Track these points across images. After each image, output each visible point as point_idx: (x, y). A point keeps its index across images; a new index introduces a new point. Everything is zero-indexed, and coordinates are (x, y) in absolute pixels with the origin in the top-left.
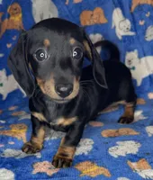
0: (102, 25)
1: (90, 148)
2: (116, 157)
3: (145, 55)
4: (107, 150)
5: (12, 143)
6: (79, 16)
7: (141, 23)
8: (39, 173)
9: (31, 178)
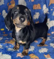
0: (40, 9)
1: (33, 49)
2: (41, 53)
3: (52, 20)
4: (38, 50)
5: (11, 46)
6: (33, 6)
7: (52, 10)
8: (18, 57)
9: (16, 58)
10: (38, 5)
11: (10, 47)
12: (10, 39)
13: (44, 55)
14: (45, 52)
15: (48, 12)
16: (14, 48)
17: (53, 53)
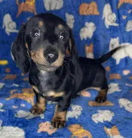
0: (96, 16)
2: (97, 122)
3: (124, 42)
4: (91, 116)
5: (23, 105)
6: (78, 7)
7: (124, 17)
8: (42, 132)
9: (36, 136)
10: (91, 5)
12: (22, 88)
13: (105, 128)
14: (106, 120)
15: (116, 22)
17: (125, 123)
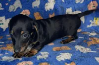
1: (47, 56)
2: (59, 61)
3: (75, 10)
4: (56, 57)
11: (7, 55)
16: (13, 56)
